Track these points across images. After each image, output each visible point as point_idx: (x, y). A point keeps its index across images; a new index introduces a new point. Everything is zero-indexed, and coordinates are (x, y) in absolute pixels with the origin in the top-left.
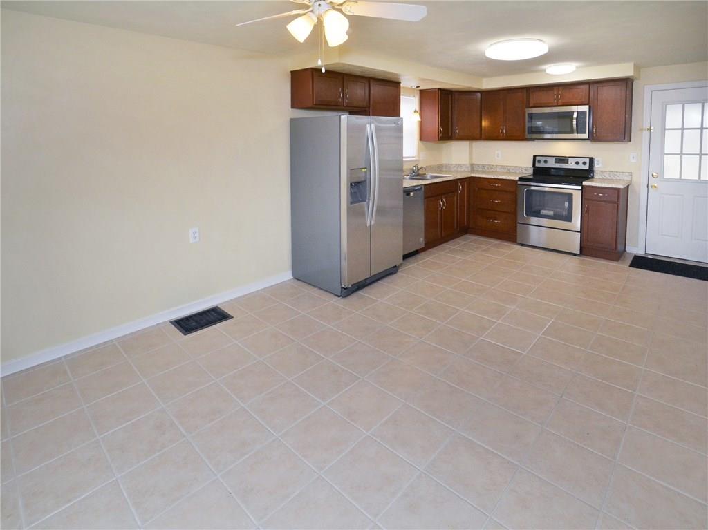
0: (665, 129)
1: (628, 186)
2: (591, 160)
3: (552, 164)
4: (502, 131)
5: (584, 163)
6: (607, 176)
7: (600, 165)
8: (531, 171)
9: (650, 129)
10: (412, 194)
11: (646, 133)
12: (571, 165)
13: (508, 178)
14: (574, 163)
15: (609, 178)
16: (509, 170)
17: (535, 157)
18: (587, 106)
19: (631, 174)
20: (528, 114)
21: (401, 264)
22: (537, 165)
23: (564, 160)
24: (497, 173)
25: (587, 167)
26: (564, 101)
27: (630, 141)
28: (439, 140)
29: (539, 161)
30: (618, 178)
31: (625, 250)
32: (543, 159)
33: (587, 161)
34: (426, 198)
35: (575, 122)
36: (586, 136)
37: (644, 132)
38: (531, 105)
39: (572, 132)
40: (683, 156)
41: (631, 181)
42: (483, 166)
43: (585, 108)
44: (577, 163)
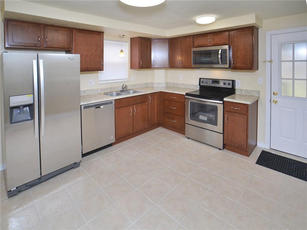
0: (282, 61)
1: (258, 100)
2: (233, 81)
3: (210, 84)
4: (180, 62)
5: (229, 84)
6: (244, 93)
7: (240, 85)
8: (198, 88)
9: (271, 61)
10: (102, 107)
11: (268, 64)
12: (221, 85)
13: (180, 93)
14: (222, 84)
15: (245, 94)
16: (187, 86)
17: (200, 79)
18: (228, 46)
19: (259, 92)
20: (193, 52)
21: (81, 161)
22: (201, 84)
23: (217, 81)
24: (178, 89)
25: (230, 87)
26: (214, 43)
27: (258, 69)
28: (139, 68)
29: (203, 82)
30: (251, 95)
31: (256, 145)
32: (205, 80)
33: (231, 82)
34: (116, 108)
35: (220, 56)
36: (227, 66)
37: (267, 63)
38: (195, 46)
39: (218, 63)
40: (295, 81)
41: (259, 97)
42: (173, 84)
43: (226, 47)
44: (225, 84)
